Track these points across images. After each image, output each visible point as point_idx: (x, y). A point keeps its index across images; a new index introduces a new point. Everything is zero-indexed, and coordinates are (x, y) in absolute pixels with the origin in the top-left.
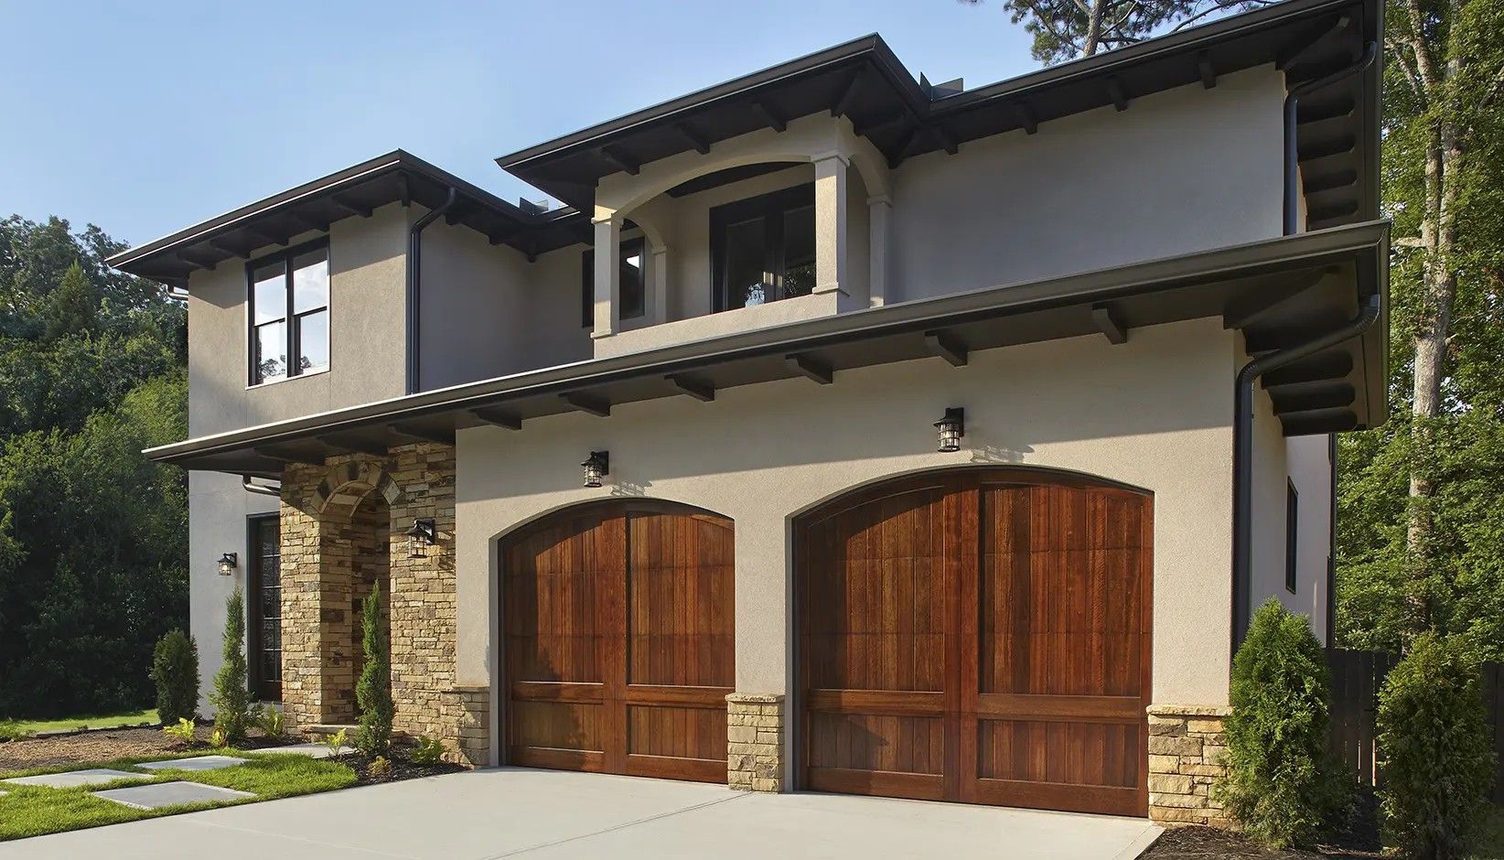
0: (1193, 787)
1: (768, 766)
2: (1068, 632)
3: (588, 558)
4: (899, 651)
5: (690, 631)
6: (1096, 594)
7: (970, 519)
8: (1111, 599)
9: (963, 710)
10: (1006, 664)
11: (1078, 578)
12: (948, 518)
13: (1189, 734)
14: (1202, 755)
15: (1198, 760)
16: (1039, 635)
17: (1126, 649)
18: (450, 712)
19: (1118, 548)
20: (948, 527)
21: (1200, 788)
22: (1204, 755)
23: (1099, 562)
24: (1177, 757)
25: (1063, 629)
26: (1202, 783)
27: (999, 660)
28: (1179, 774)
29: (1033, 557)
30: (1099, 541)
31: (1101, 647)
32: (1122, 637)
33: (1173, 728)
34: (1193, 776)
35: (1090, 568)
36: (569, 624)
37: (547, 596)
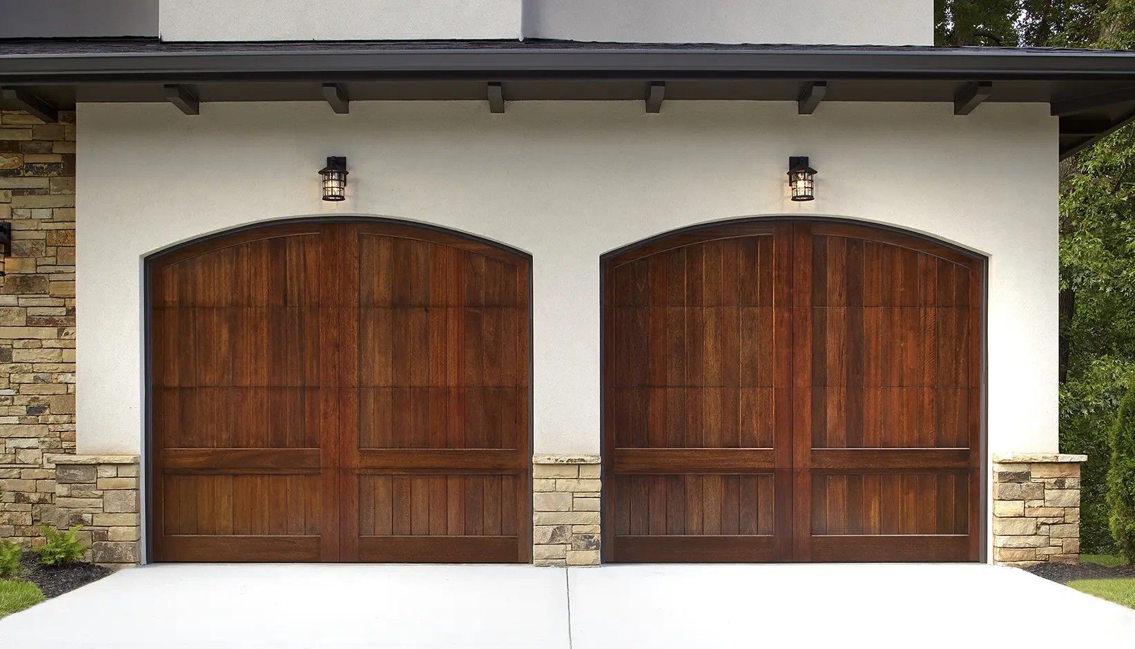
0: (1038, 528)
1: (588, 537)
2: (901, 386)
3: (296, 289)
4: (723, 404)
5: (452, 383)
6: (928, 349)
7: (803, 270)
8: (941, 355)
9: (794, 466)
10: (839, 416)
11: (911, 334)
12: (779, 267)
13: (1032, 480)
14: (1044, 499)
15: (1041, 503)
16: (872, 390)
17: (956, 403)
18: (75, 493)
19: (948, 307)
20: (778, 276)
21: (1044, 528)
22: (1046, 498)
23: (930, 319)
24: (1023, 502)
25: (895, 382)
26: (1045, 524)
27: (831, 413)
28: (1024, 517)
29: (867, 311)
30: (930, 299)
31: (932, 400)
32: (951, 392)
33: (1018, 475)
34: (1037, 518)
35: (922, 324)
36: (264, 372)
37: (225, 335)
